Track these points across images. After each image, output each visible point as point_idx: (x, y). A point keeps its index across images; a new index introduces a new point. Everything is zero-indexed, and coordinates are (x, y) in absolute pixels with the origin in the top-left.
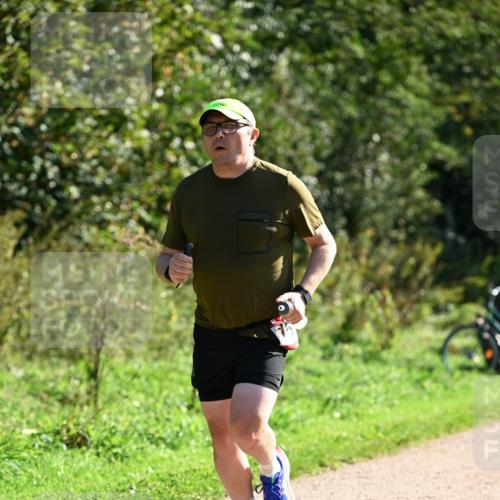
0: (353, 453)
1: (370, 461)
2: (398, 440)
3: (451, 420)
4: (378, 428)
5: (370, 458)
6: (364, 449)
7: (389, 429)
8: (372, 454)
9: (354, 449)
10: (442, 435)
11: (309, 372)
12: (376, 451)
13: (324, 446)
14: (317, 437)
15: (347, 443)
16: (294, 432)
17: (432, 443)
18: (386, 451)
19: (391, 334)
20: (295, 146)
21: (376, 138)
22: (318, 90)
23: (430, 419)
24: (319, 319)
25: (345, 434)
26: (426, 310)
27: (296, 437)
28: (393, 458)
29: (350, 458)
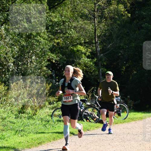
0: (25, 147)
1: (30, 149)
2: (38, 143)
3: (54, 136)
4: (32, 139)
5: (30, 148)
6: (28, 146)
7: (36, 139)
8: (31, 147)
9: (25, 145)
10: (52, 141)
11: (11, 122)
12: (32, 146)
13: (16, 145)
14: (14, 142)
15: (23, 144)
16: (6, 140)
17: (49, 143)
18: (35, 146)
19: (36, 110)
20: (6, 54)
21: (31, 51)
22: (14, 37)
23: (48, 136)
24: (14, 107)
25: (22, 141)
26: (47, 103)
27: (7, 142)
28: (37, 148)
29: (24, 148)
